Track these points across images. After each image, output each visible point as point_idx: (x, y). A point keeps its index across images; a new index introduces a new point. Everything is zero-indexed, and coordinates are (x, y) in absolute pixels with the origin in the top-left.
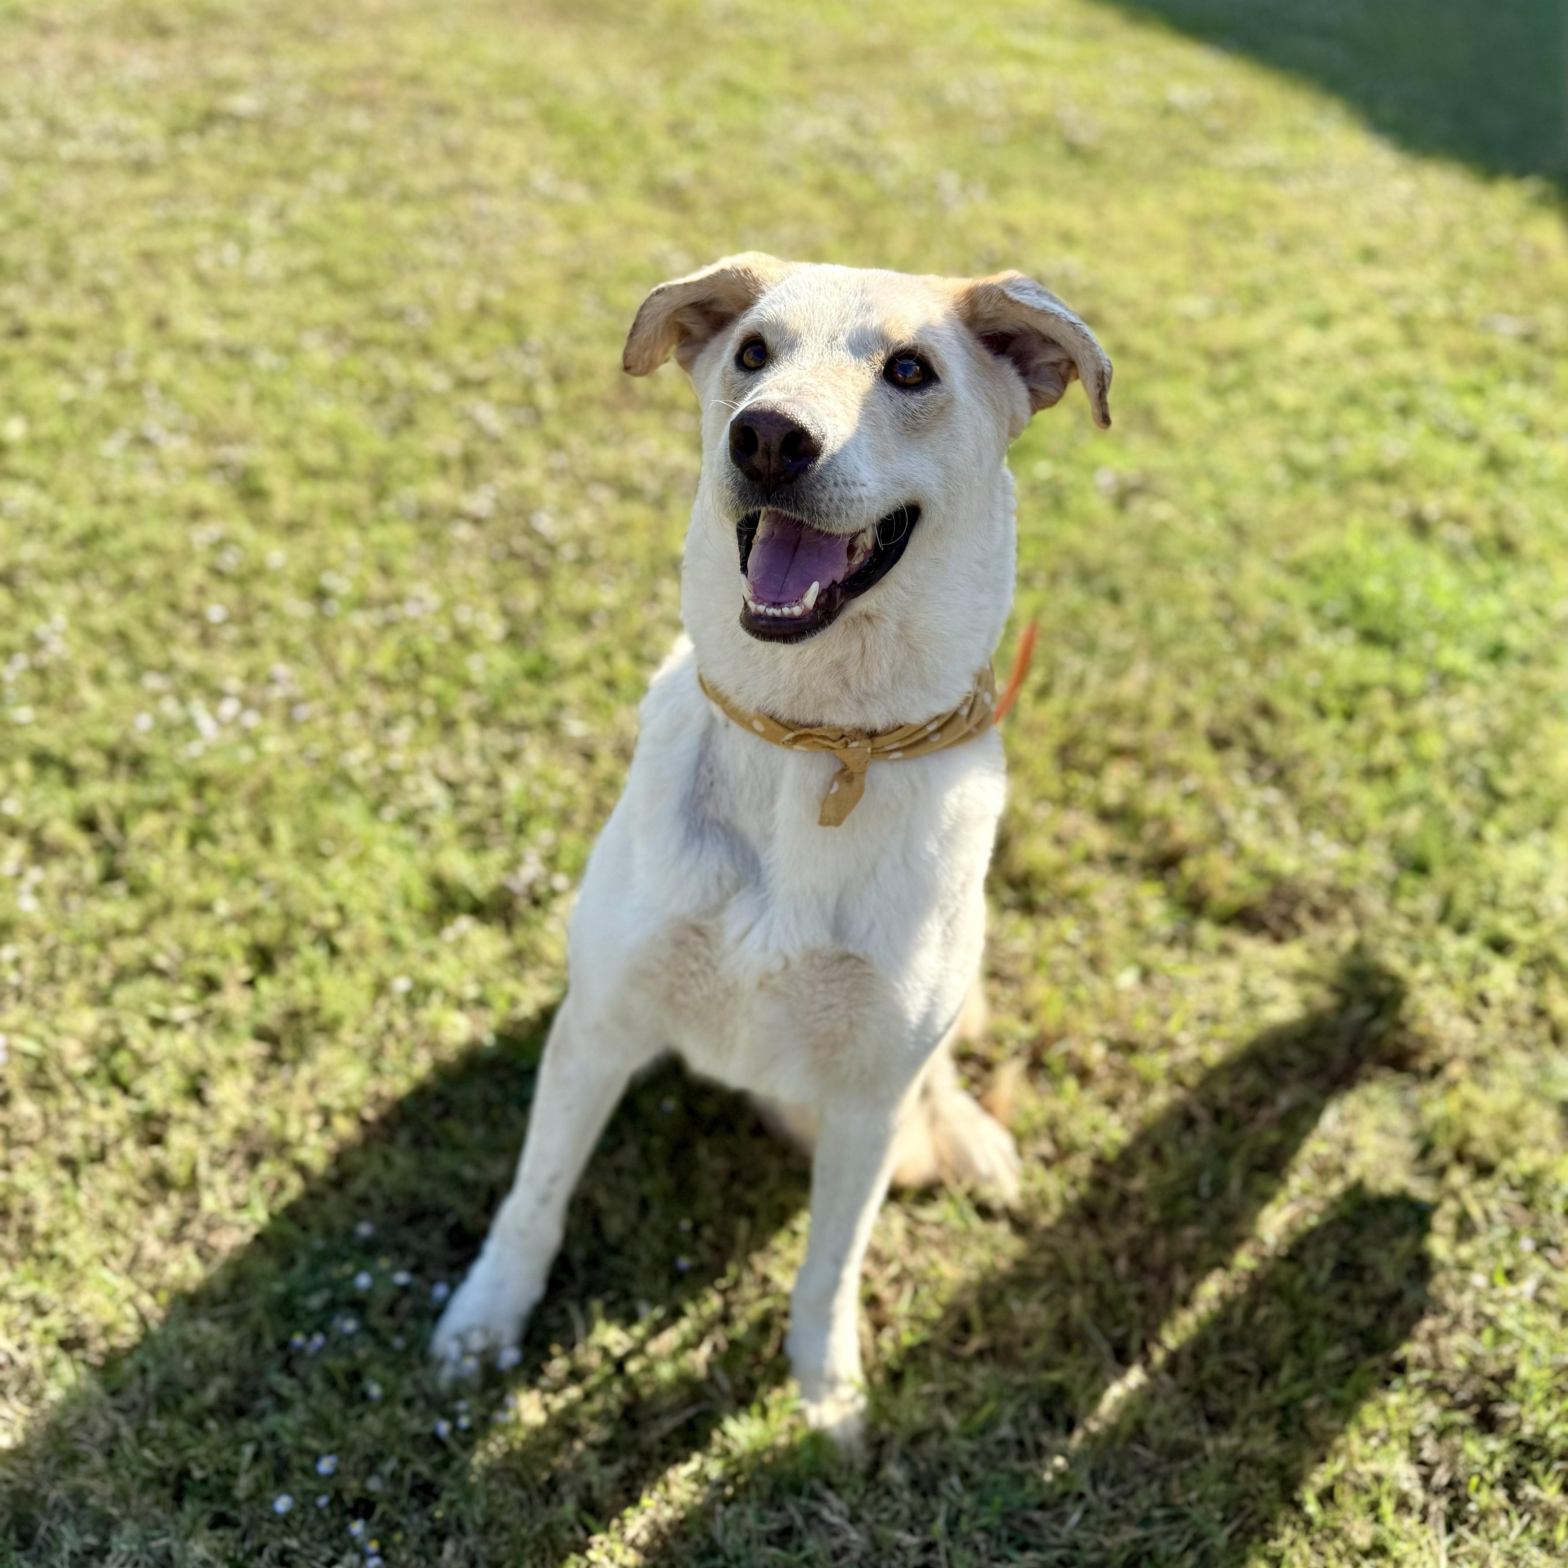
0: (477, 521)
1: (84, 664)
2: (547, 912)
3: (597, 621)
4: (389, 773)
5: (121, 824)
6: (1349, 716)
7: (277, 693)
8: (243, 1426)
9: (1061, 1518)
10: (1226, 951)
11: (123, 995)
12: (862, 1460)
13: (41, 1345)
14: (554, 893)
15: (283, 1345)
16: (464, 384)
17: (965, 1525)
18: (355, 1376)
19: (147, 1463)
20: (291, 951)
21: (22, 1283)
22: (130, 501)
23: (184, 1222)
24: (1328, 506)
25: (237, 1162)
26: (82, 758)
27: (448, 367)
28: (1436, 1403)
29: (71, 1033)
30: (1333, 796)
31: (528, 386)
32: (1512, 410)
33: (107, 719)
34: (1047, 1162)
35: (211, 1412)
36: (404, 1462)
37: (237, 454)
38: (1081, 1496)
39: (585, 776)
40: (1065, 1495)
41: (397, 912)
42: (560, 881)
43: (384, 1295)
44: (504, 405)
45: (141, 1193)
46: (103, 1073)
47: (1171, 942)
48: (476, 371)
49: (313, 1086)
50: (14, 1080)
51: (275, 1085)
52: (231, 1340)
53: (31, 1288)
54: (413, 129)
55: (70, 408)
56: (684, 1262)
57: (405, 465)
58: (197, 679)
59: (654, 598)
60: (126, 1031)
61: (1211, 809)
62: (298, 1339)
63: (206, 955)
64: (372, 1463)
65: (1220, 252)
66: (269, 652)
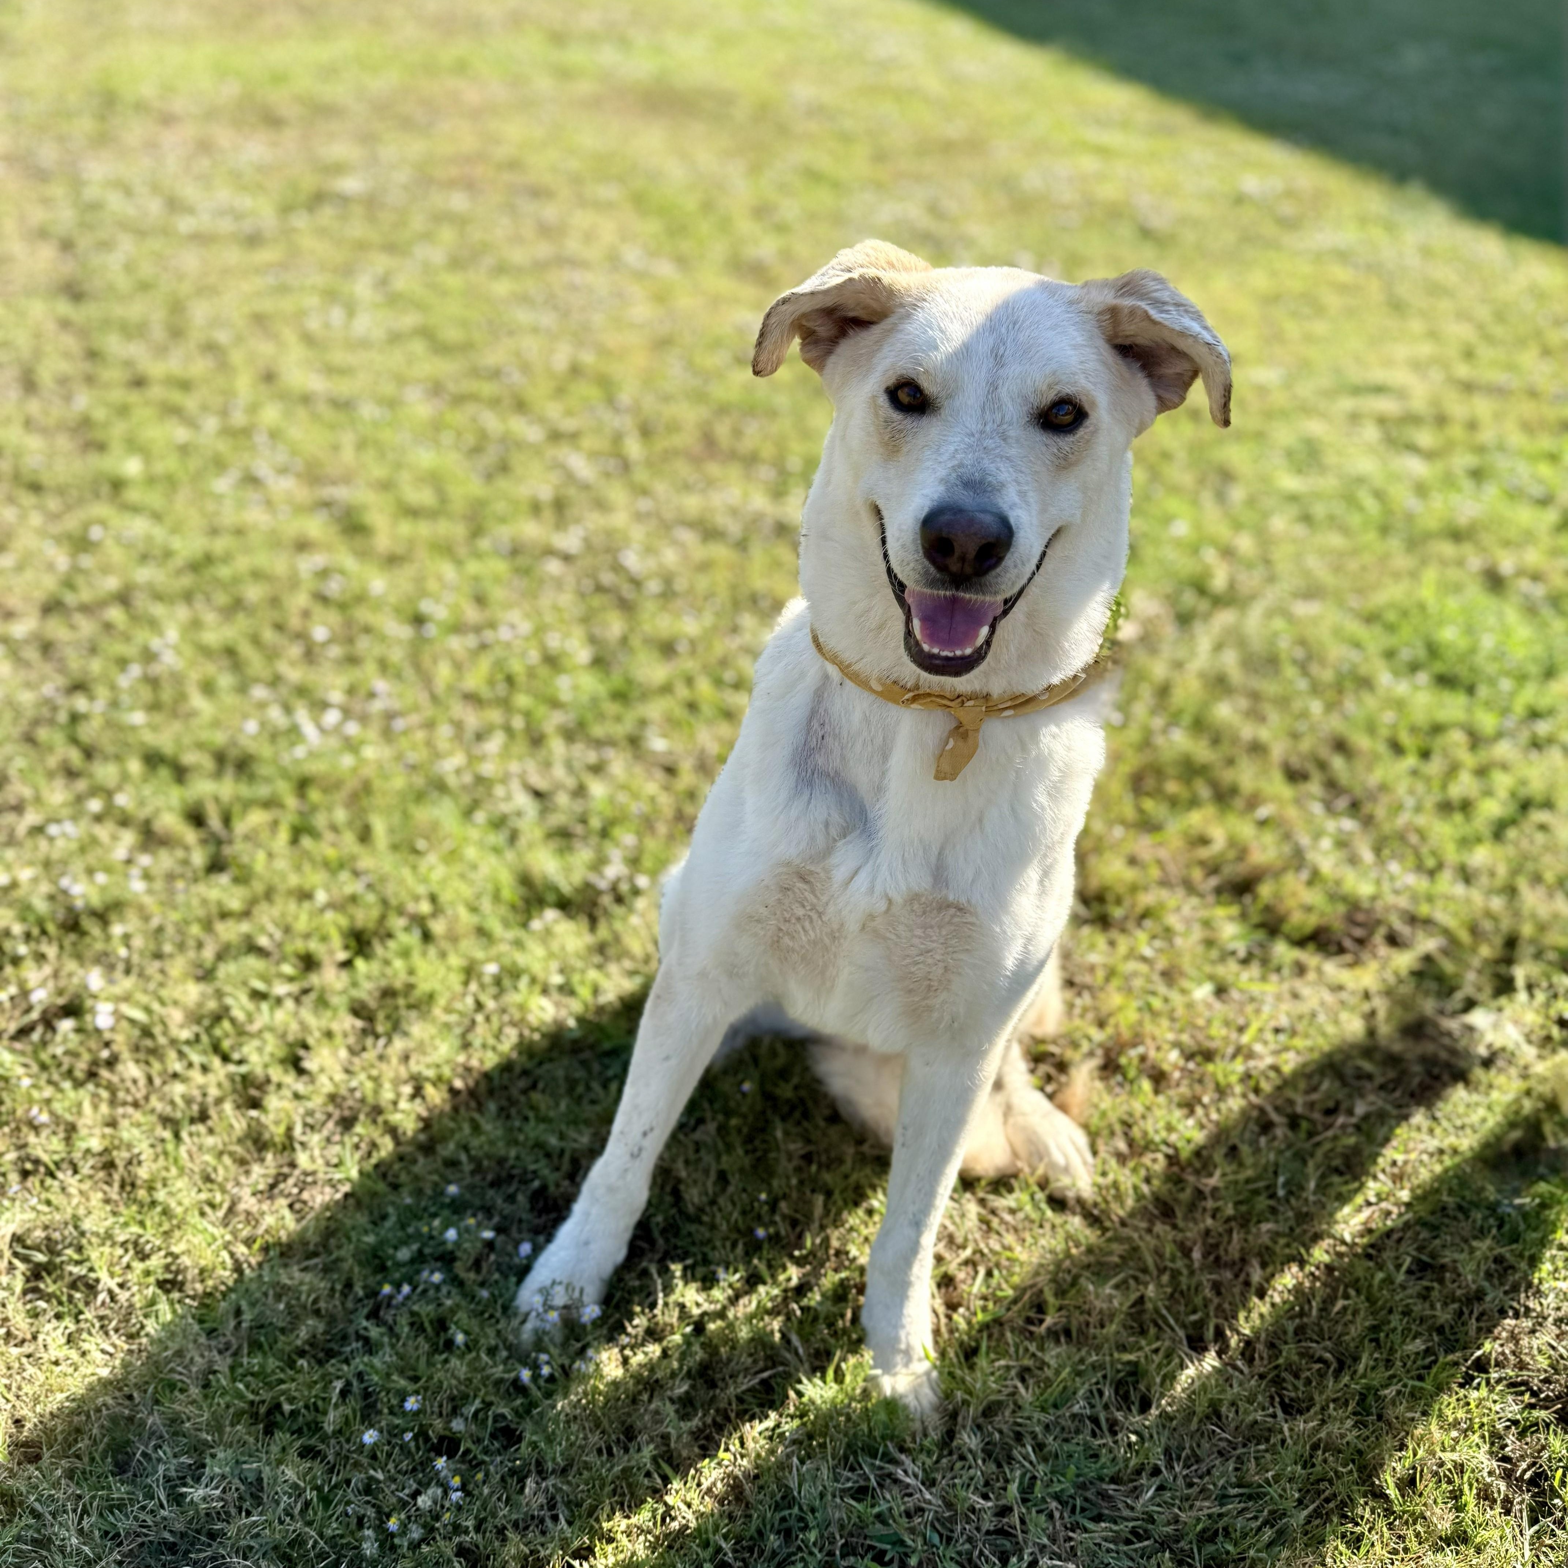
0: (567, 558)
1: (194, 676)
2: (628, 909)
3: (680, 649)
4: (480, 780)
5: (227, 820)
6: (1425, 754)
7: (377, 706)
8: (331, 1367)
9: (1136, 1492)
10: (1300, 970)
11: (227, 969)
12: (935, 1428)
13: (142, 1284)
14: (636, 891)
15: (373, 1293)
16: (556, 436)
17: (1038, 1491)
18: (441, 1325)
19: (240, 1396)
20: (386, 935)
21: (124, 1227)
22: (239, 532)
23: (277, 1179)
24: (1402, 561)
25: (331, 1126)
26: (189, 758)
27: (541, 420)
28: (1518, 1400)
29: (176, 1004)
30: (1410, 829)
31: (617, 438)
33: (216, 724)
34: (1121, 1157)
35: (302, 1352)
36: (488, 1405)
37: (341, 493)
38: (1156, 1472)
39: (667, 788)
40: (1138, 1472)
41: (487, 905)
42: (643, 882)
43: (471, 1248)
44: (593, 456)
45: (239, 1151)
46: (205, 1041)
47: (1246, 960)
48: (568, 425)
49: (405, 1057)
50: (121, 1045)
51: (370, 1055)
52: (322, 1285)
54: (510, 209)
55: (184, 450)
56: (761, 1232)
57: (500, 507)
58: (302, 691)
59: (735, 630)
60: (229, 1002)
61: (1287, 836)
62: (387, 1289)
63: (306, 936)
64: (456, 1405)
65: (1292, 329)
66: (370, 668)
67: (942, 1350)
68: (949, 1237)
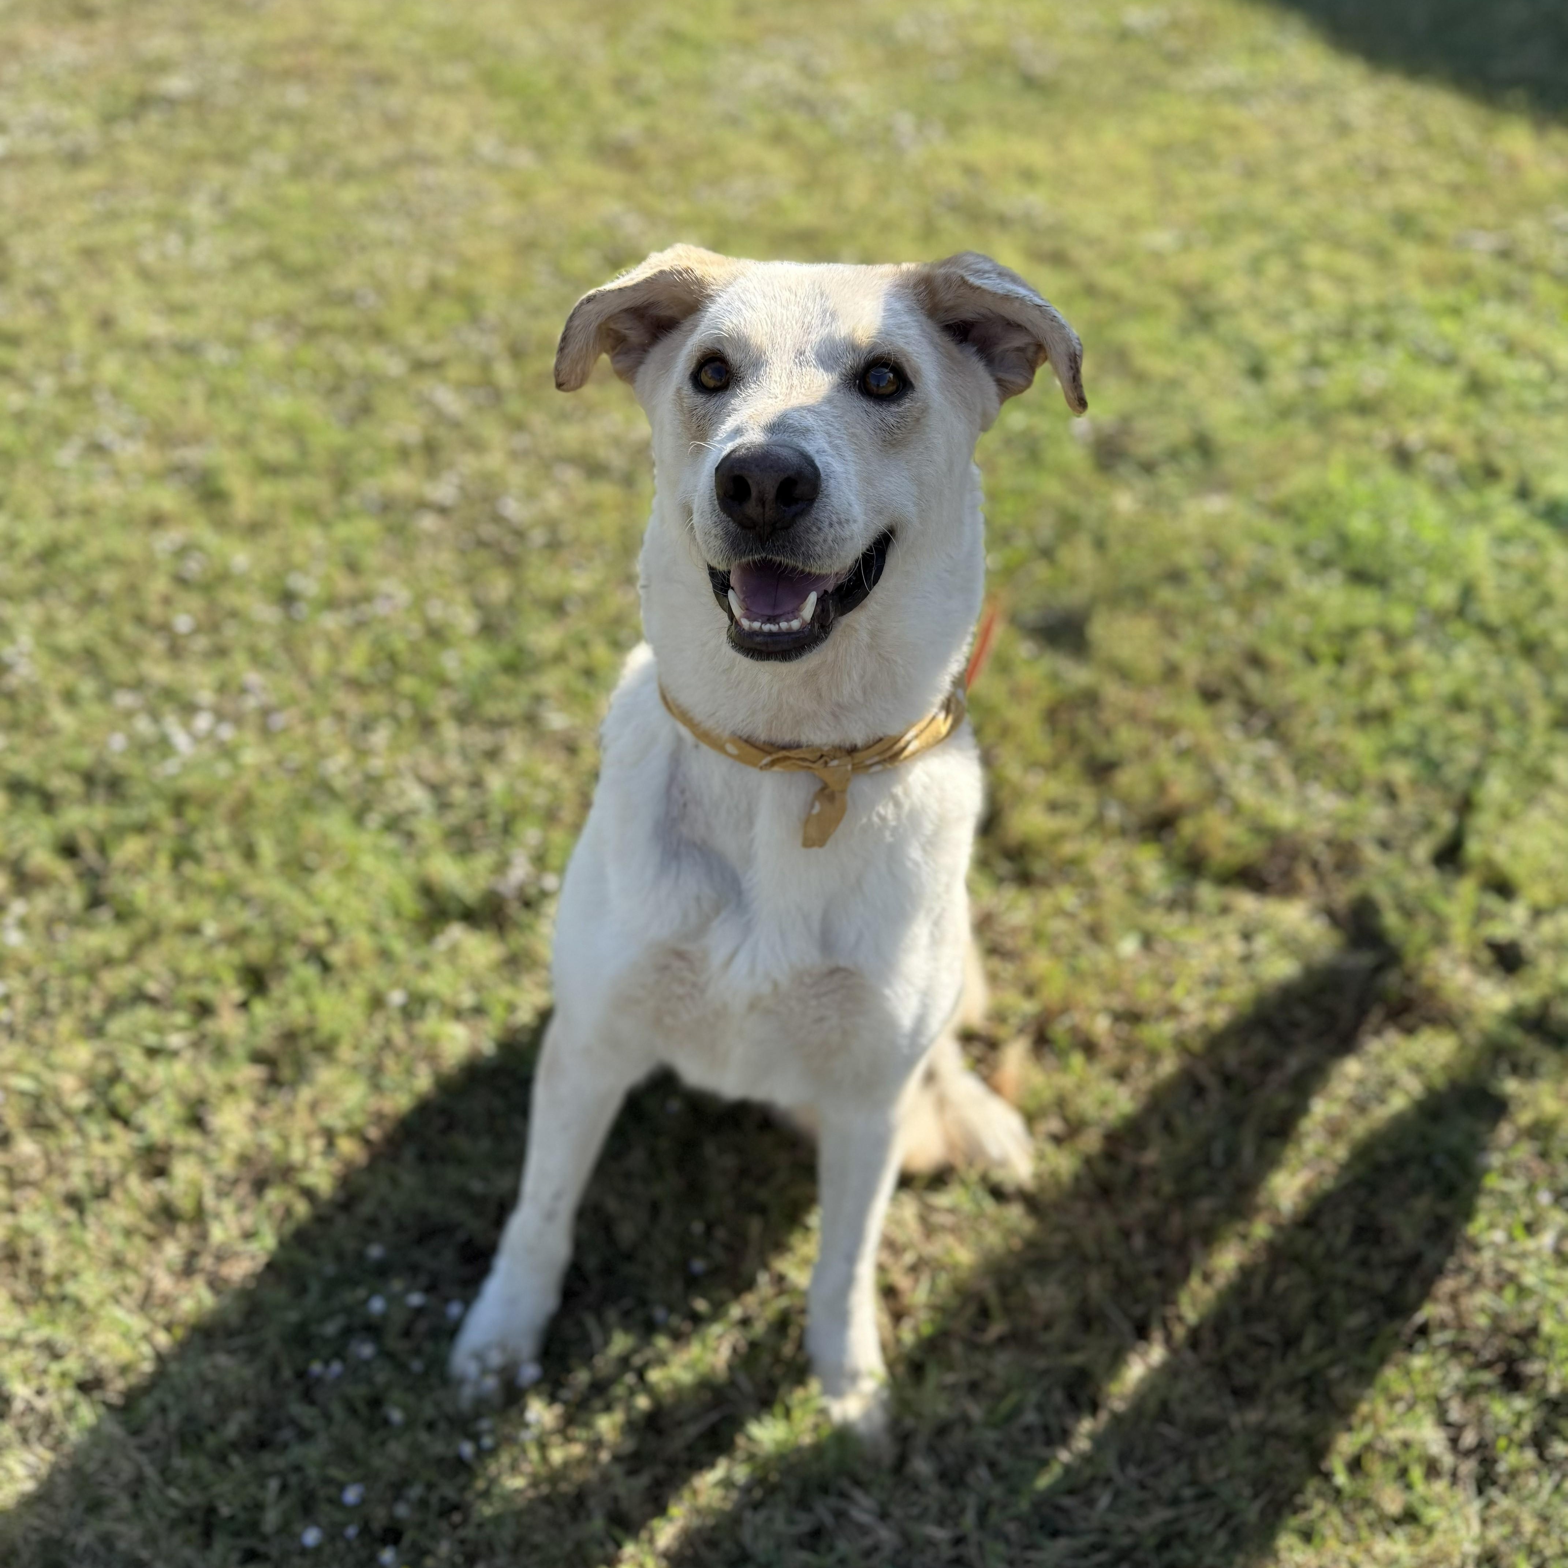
0: (442, 511)
1: (53, 685)
2: (538, 914)
3: (570, 608)
4: (370, 779)
5: (102, 848)
6: (1340, 660)
7: (251, 703)
8: (268, 1460)
9: (1091, 1503)
10: (1225, 910)
11: (117, 1026)
12: (888, 1453)
13: (59, 1389)
14: (544, 894)
15: (301, 1374)
16: (420, 366)
17: (995, 1516)
18: (376, 1402)
19: (173, 1504)
20: (282, 969)
21: (35, 1327)
22: (88, 511)
23: (192, 1255)
24: (1308, 441)
25: (243, 1190)
26: (58, 783)
27: (402, 349)
28: (1461, 1364)
29: (67, 1069)
30: (1329, 745)
31: (486, 364)
32: (1491, 330)
33: (80, 741)
34: (1057, 1140)
35: (234, 1446)
36: (430, 1486)
37: (193, 455)
38: (1108, 1480)
39: (568, 770)
40: (1093, 1479)
41: (388, 924)
42: (550, 882)
43: (399, 1318)
44: (462, 387)
45: (149, 1228)
46: (101, 1109)
47: (1172, 905)
48: (431, 352)
49: (314, 1107)
50: (12, 1120)
51: (275, 1109)
52: (248, 1373)
53: (45, 1332)
54: (351, 101)
55: (21, 418)
56: (698, 1265)
57: (365, 456)
58: (169, 694)
59: (628, 580)
60: (123, 1064)
61: (1204, 765)
62: (316, 1367)
63: (197, 979)
64: (398, 1489)
65: (1185, 181)
66: (240, 660)
67: (890, 1365)
68: (890, 1245)
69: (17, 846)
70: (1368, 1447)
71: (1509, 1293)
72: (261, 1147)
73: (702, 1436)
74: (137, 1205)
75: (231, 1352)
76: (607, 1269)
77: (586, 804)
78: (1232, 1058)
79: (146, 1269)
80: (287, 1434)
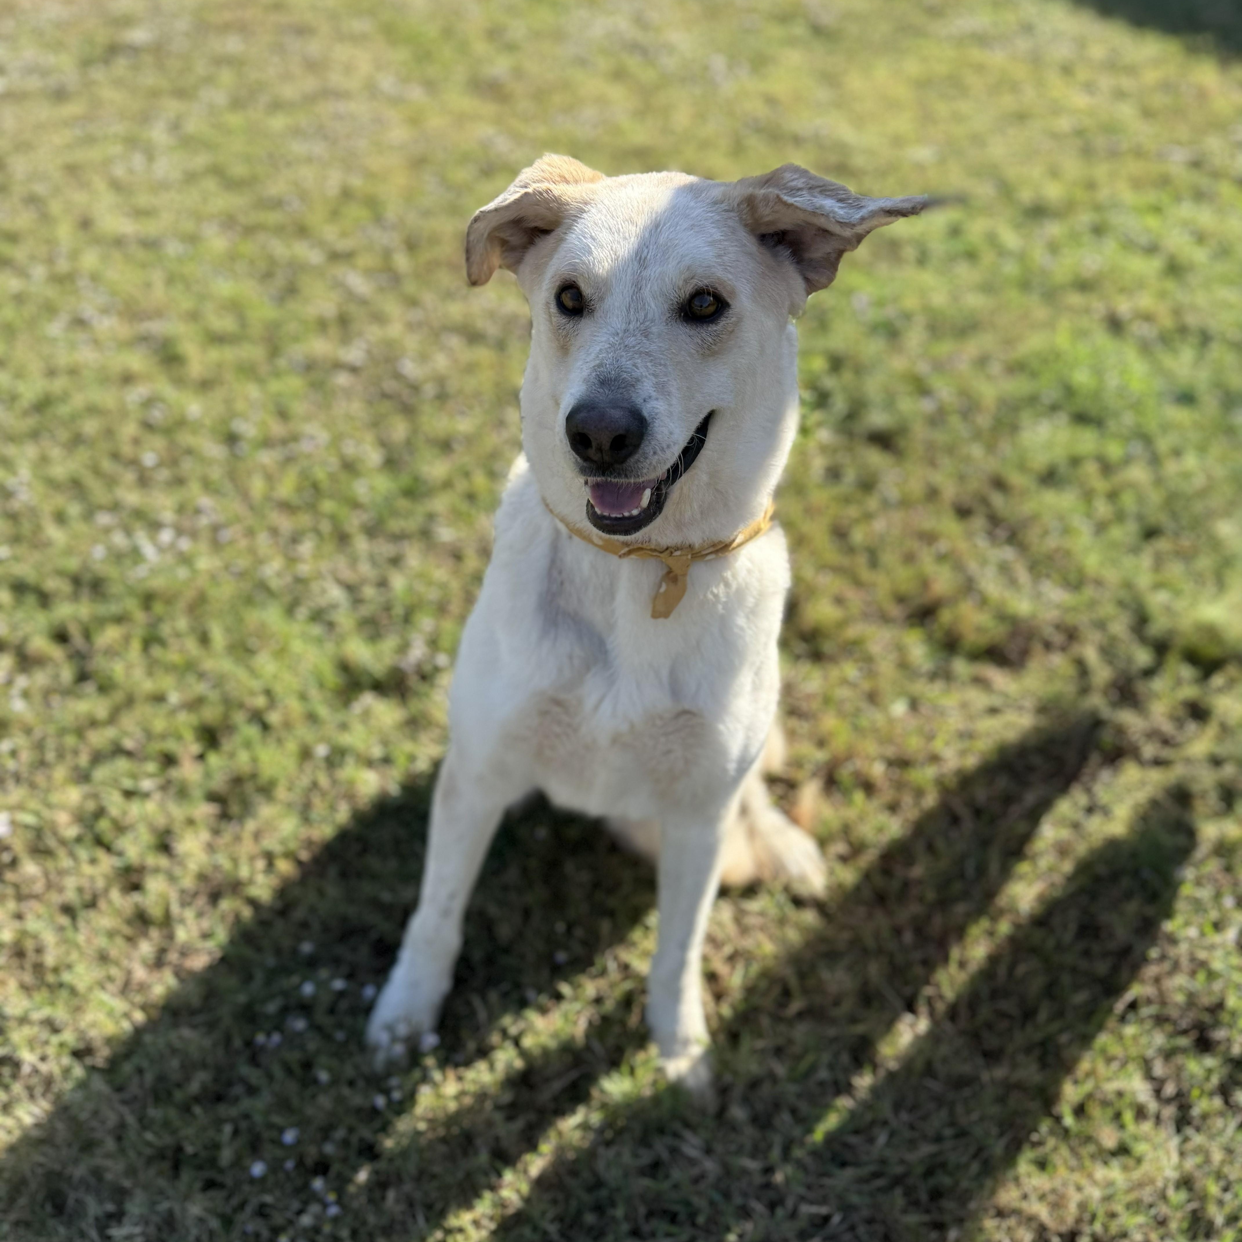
0: (354, 370)
1: (47, 509)
2: (432, 685)
3: (456, 446)
4: (298, 580)
5: (87, 635)
7: (204, 521)
8: (223, 1110)
9: (871, 1140)
10: (977, 681)
11: (101, 773)
12: (711, 1103)
13: (59, 1056)
14: (437, 670)
15: (249, 1043)
16: (335, 257)
17: (795, 1151)
18: (307, 1065)
19: (149, 1144)
20: (230, 728)
21: (39, 1008)
22: (73, 372)
23: (162, 952)
24: (1040, 312)
25: (201, 901)
26: (52, 584)
27: (321, 243)
28: (1163, 1031)
29: (62, 807)
30: (1057, 550)
31: (387, 254)
32: (1185, 224)
33: (69, 551)
34: (844, 859)
35: (197, 1099)
36: (351, 1130)
37: (156, 327)
38: (885, 1123)
39: (456, 572)
40: (873, 1123)
41: (314, 693)
42: (442, 659)
43: (325, 999)
44: (368, 273)
45: (127, 930)
46: (89, 838)
47: (933, 676)
48: (343, 245)
49: (257, 836)
50: (19, 848)
51: (226, 837)
52: (207, 1042)
53: (46, 1012)
54: (279, 49)
55: (19, 299)
56: (561, 957)
57: (292, 327)
58: (139, 514)
59: (501, 424)
60: (105, 803)
61: (958, 566)
62: (260, 1038)
63: (163, 737)
64: (326, 1132)
65: (942, 109)
67: (713, 1034)
68: (712, 940)
69: (20, 634)
70: (1090, 1096)
71: (1201, 976)
72: (217, 868)
73: (565, 1090)
74: (118, 913)
75: (194, 1027)
76: (489, 961)
77: (469, 599)
78: (981, 794)
79: (125, 963)
80: (238, 1090)
